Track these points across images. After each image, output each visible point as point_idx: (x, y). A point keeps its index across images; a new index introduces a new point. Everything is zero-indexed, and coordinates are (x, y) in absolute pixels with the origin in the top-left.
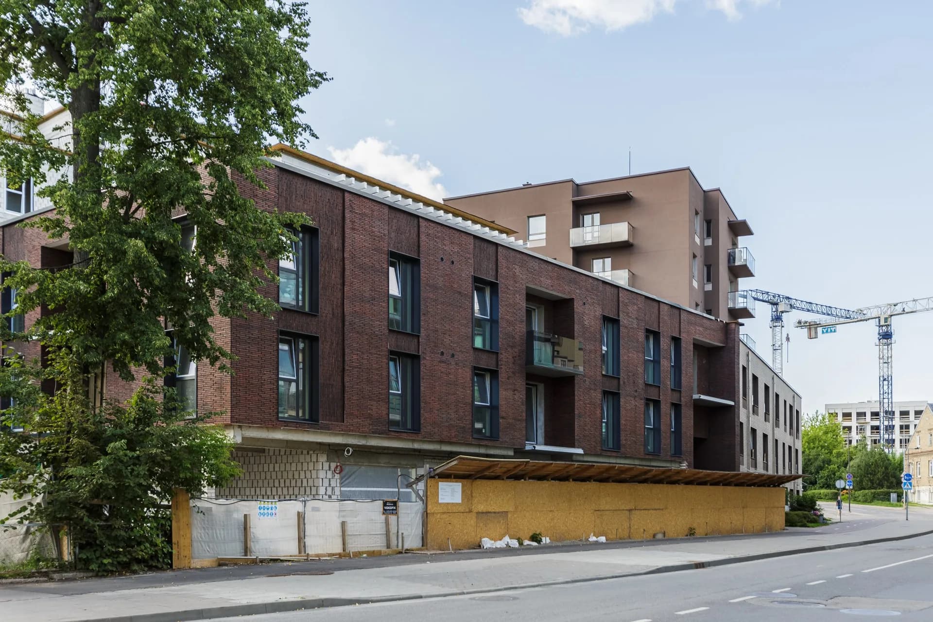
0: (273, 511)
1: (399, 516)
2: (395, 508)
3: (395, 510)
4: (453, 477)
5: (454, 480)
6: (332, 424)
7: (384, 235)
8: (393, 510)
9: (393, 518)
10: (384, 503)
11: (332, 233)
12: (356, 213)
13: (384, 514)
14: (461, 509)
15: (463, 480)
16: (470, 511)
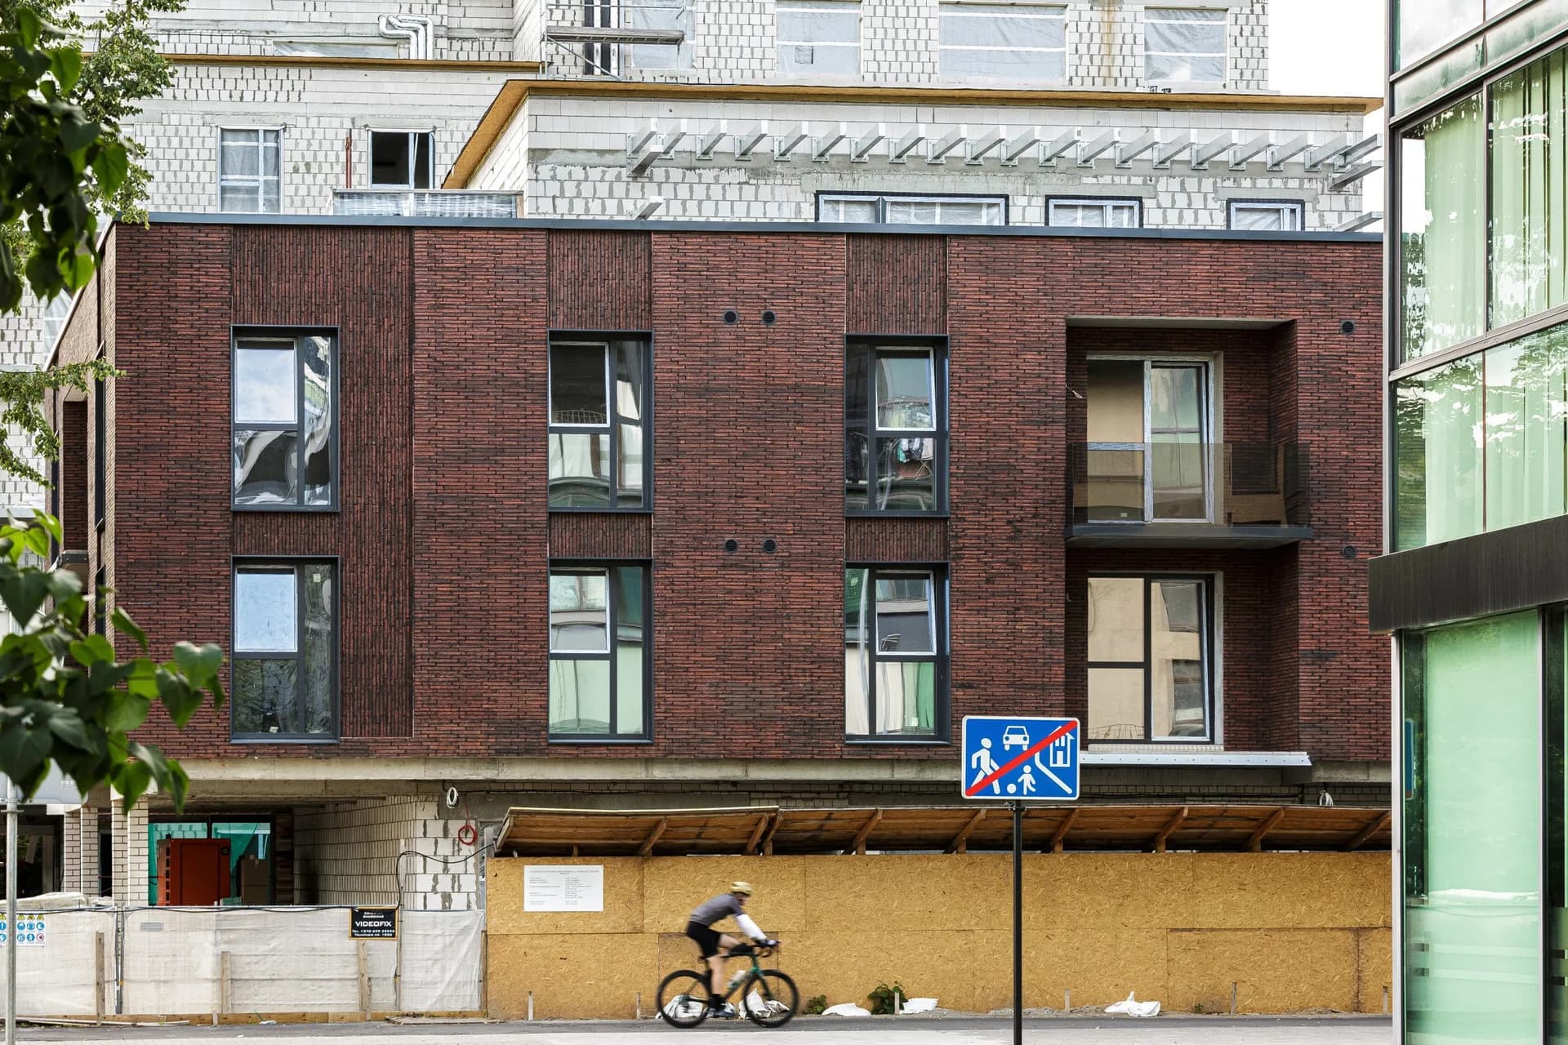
0: (36, 932)
1: (404, 941)
2: (389, 924)
3: (388, 928)
4: (575, 851)
5: (581, 859)
6: (376, 741)
7: (534, 299)
8: (382, 928)
9: (381, 949)
10: (353, 913)
11: (379, 327)
12: (449, 269)
13: (353, 935)
14: (600, 925)
15: (609, 859)
16: (638, 931)
